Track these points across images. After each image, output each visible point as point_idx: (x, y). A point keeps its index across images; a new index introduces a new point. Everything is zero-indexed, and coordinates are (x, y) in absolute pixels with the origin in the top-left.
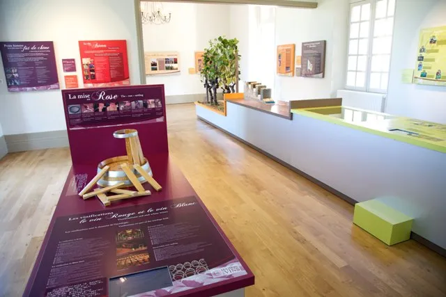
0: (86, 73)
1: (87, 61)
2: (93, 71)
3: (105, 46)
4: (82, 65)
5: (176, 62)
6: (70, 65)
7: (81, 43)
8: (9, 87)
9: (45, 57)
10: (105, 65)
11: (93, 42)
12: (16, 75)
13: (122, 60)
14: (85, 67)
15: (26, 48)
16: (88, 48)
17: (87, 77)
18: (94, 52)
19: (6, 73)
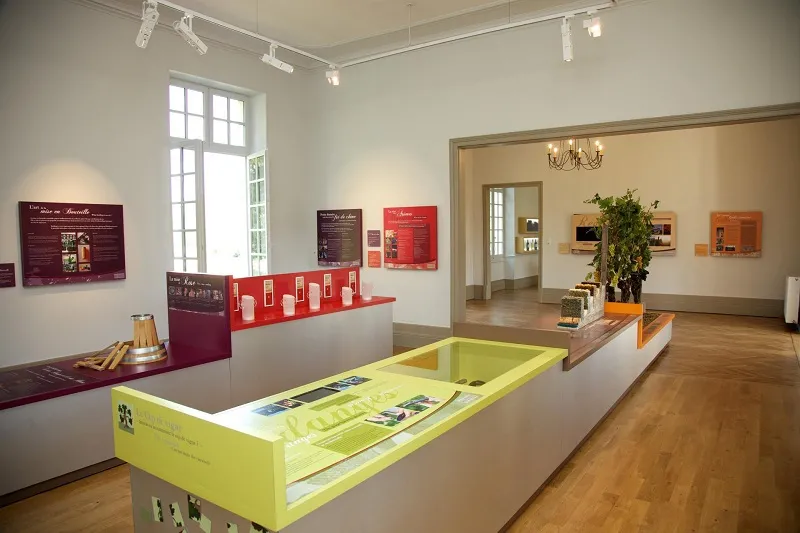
0: (388, 250)
1: (390, 233)
2: (395, 247)
3: (410, 214)
4: (385, 238)
5: (667, 230)
6: (374, 238)
7: (386, 210)
8: (319, 260)
9: (351, 227)
10: (409, 240)
11: (398, 210)
12: (326, 247)
13: (428, 234)
14: (388, 240)
15: (336, 217)
16: (394, 217)
17: (388, 254)
18: (398, 222)
19: (319, 244)
